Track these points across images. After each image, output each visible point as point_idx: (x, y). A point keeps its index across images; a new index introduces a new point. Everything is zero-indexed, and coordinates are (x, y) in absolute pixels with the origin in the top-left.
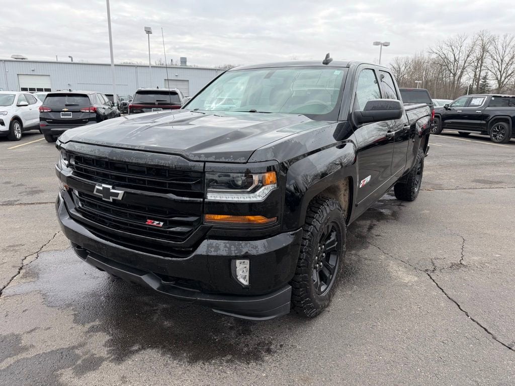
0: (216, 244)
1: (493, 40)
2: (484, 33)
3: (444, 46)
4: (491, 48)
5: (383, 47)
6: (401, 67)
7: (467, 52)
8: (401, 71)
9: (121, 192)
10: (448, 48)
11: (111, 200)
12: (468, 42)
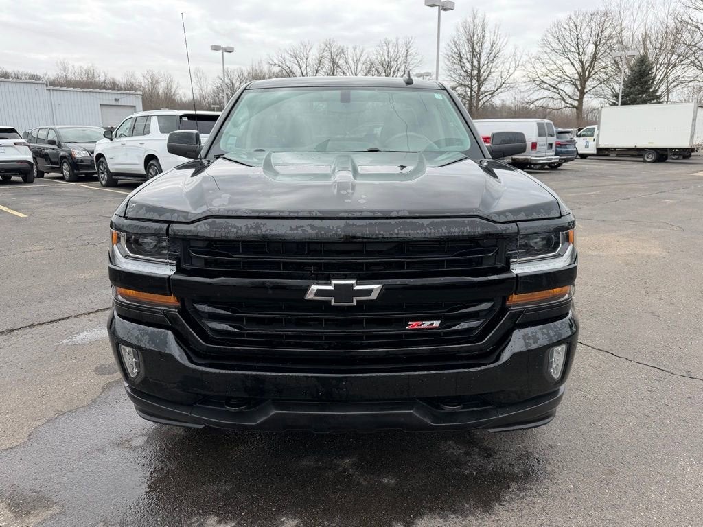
0: (532, 333)
1: (342, 52)
2: (331, 43)
3: (287, 56)
4: (341, 62)
5: (225, 53)
6: (234, 82)
7: (315, 66)
8: (235, 88)
9: (376, 288)
10: (292, 59)
11: (355, 303)
12: (314, 54)
